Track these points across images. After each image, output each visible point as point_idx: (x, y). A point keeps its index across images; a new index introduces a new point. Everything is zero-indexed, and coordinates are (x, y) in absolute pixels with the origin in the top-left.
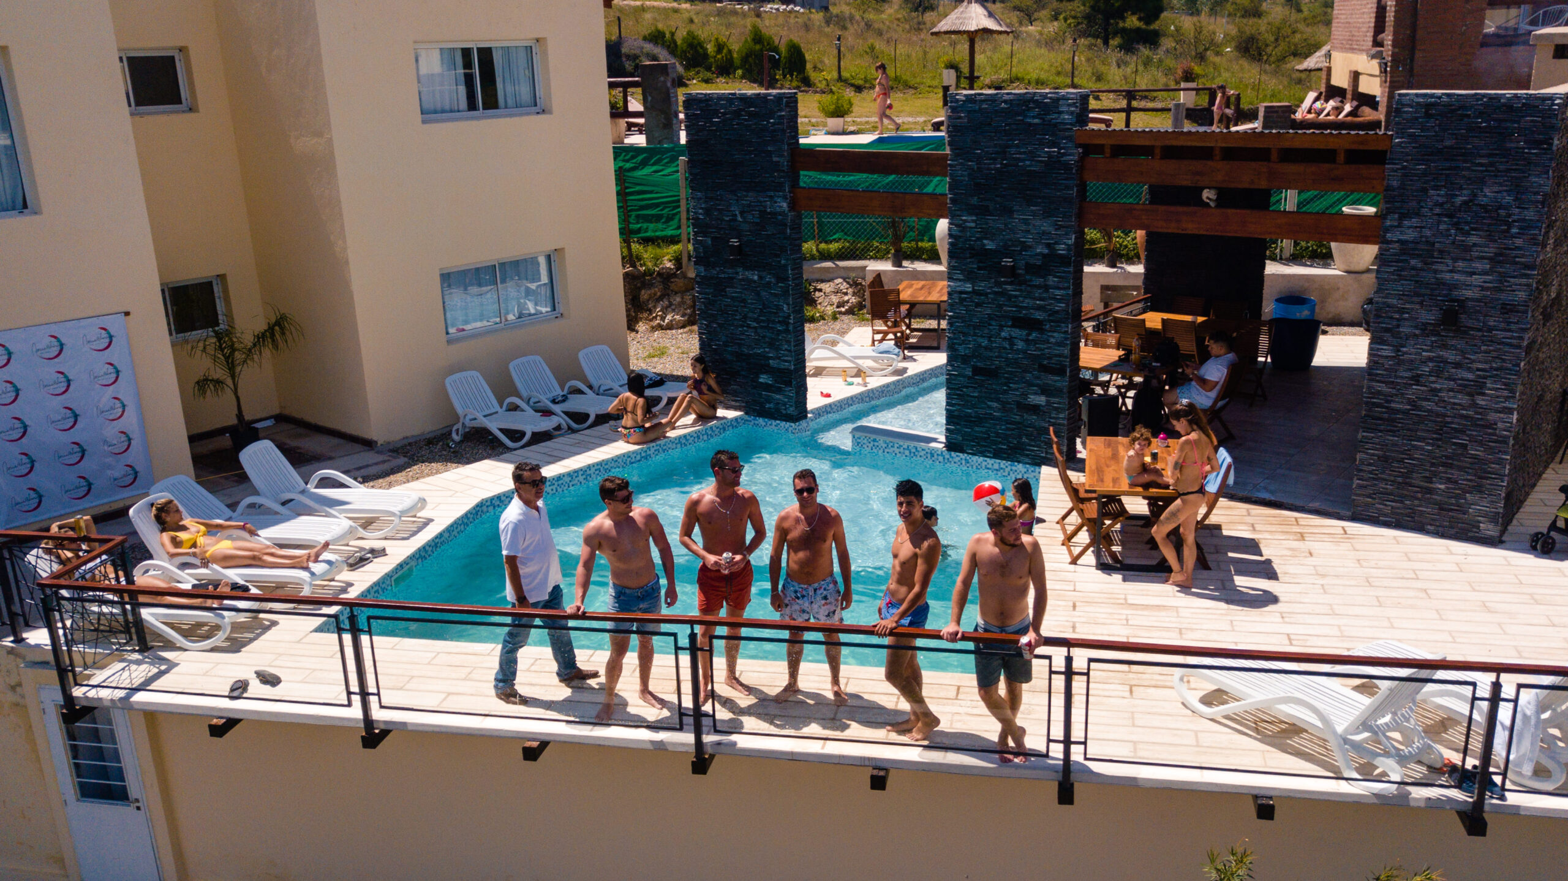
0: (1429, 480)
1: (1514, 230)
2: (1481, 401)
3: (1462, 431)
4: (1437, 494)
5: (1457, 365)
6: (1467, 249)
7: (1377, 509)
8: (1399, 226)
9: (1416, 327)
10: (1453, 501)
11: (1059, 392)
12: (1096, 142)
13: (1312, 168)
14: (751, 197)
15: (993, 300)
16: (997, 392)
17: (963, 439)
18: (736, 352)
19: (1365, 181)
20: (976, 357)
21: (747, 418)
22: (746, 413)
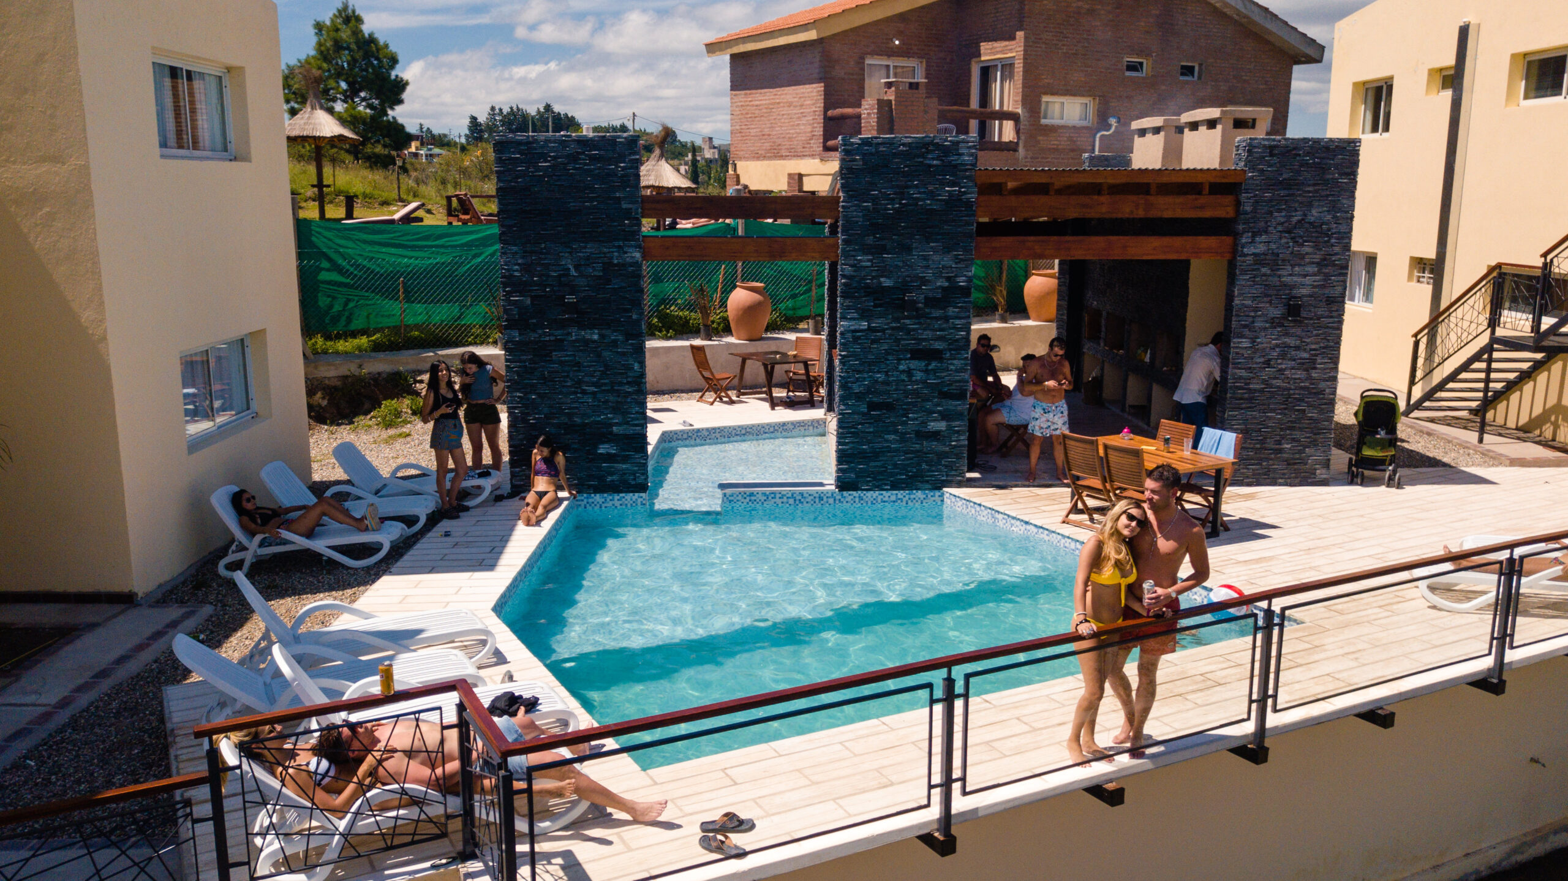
0: (1279, 443)
1: (1333, 241)
2: (1314, 374)
3: (1301, 400)
4: (1285, 453)
5: (1297, 348)
6: (1302, 257)
7: (1243, 473)
8: (1253, 242)
9: (1266, 322)
10: (1297, 456)
11: (959, 416)
12: (995, 181)
13: (1179, 200)
14: (591, 248)
15: (890, 335)
16: (894, 424)
17: (857, 477)
18: (566, 424)
19: (1222, 208)
20: (872, 393)
21: (579, 498)
22: (578, 492)
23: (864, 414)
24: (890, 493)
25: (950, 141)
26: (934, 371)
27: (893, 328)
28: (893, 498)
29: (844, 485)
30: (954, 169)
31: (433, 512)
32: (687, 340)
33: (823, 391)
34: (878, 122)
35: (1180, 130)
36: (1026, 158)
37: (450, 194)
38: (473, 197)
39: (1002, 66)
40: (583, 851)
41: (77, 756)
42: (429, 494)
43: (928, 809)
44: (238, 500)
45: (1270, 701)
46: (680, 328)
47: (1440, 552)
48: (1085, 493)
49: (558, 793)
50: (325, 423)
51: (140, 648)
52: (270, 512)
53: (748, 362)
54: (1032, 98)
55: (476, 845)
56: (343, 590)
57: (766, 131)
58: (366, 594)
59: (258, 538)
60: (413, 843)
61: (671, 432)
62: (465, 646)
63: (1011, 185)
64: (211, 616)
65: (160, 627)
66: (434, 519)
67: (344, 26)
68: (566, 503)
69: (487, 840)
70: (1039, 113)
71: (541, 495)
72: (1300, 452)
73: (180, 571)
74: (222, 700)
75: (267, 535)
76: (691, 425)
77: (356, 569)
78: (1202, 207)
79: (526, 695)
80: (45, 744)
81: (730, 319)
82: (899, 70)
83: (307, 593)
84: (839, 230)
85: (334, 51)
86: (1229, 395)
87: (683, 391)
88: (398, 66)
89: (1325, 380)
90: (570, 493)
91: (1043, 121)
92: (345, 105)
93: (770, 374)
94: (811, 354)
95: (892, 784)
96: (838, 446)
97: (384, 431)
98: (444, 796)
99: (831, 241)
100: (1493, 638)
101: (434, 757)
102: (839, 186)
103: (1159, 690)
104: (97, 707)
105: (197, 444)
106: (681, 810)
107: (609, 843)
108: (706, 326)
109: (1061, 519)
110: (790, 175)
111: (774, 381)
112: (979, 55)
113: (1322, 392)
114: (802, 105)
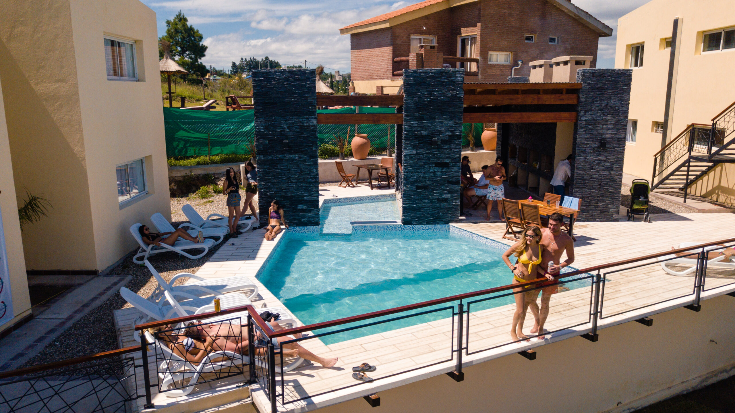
0: (597, 203)
1: (620, 114)
2: (612, 172)
3: (607, 184)
4: (599, 207)
5: (605, 161)
6: (607, 121)
7: (581, 216)
8: (585, 115)
9: (591, 150)
10: (605, 209)
11: (456, 191)
12: (472, 88)
13: (553, 96)
14: (295, 119)
15: (426, 156)
16: (428, 195)
17: (411, 218)
18: (284, 196)
19: (571, 100)
20: (418, 182)
21: (289, 228)
22: (289, 226)
23: (414, 191)
24: (426, 226)
25: (452, 71)
26: (445, 172)
27: (427, 153)
28: (427, 228)
29: (406, 222)
30: (454, 83)
31: (226, 235)
32: (334, 159)
33: (394, 182)
34: (417, 63)
35: (551, 66)
36: (482, 79)
37: (227, 96)
38: (237, 97)
39: (471, 38)
40: (302, 380)
41: (77, 340)
42: (224, 227)
43: (452, 361)
44: (142, 230)
45: (599, 314)
46: (330, 154)
47: (670, 249)
48: (512, 225)
49: (291, 355)
50: (176, 197)
51: (101, 294)
52: (156, 235)
53: (361, 169)
54: (484, 53)
55: (256, 377)
56: (189, 269)
57: (367, 68)
58: (199, 270)
59: (151, 246)
60: (228, 376)
61: (328, 200)
62: (244, 292)
63: (478, 90)
64: (131, 280)
65: (109, 285)
66: (227, 238)
67: (179, 23)
68: (284, 231)
69: (261, 375)
70: (487, 59)
71: (273, 227)
72: (606, 207)
73: (116, 261)
74: (141, 316)
75: (154, 245)
76: (337, 197)
77: (194, 260)
78: (563, 100)
79: (274, 313)
80: (63, 335)
81: (353, 150)
82: (425, 40)
83: (173, 270)
84: (403, 110)
85: (175, 34)
86: (575, 182)
87: (332, 182)
88: (203, 40)
89: (617, 175)
90: (286, 226)
91: (489, 63)
92: (180, 57)
93: (370, 173)
94: (388, 165)
95: (435, 351)
96: (403, 205)
97: (202, 200)
98: (242, 356)
99: (400, 115)
100: (695, 287)
101: (238, 339)
102: (403, 91)
103: (551, 310)
104: (84, 320)
105: (123, 205)
106: (344, 362)
107: (313, 376)
108: (342, 153)
109: (502, 237)
110: (378, 87)
111: (372, 177)
112: (461, 34)
113: (616, 180)
114: (383, 56)
